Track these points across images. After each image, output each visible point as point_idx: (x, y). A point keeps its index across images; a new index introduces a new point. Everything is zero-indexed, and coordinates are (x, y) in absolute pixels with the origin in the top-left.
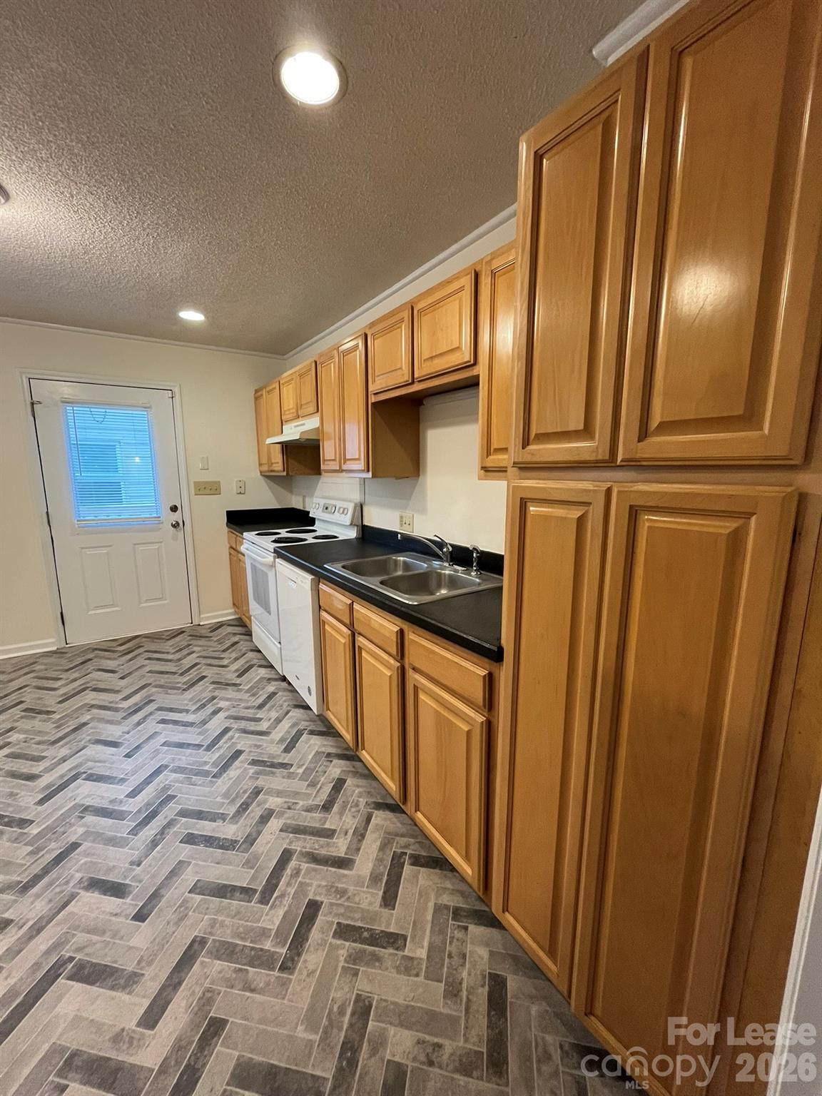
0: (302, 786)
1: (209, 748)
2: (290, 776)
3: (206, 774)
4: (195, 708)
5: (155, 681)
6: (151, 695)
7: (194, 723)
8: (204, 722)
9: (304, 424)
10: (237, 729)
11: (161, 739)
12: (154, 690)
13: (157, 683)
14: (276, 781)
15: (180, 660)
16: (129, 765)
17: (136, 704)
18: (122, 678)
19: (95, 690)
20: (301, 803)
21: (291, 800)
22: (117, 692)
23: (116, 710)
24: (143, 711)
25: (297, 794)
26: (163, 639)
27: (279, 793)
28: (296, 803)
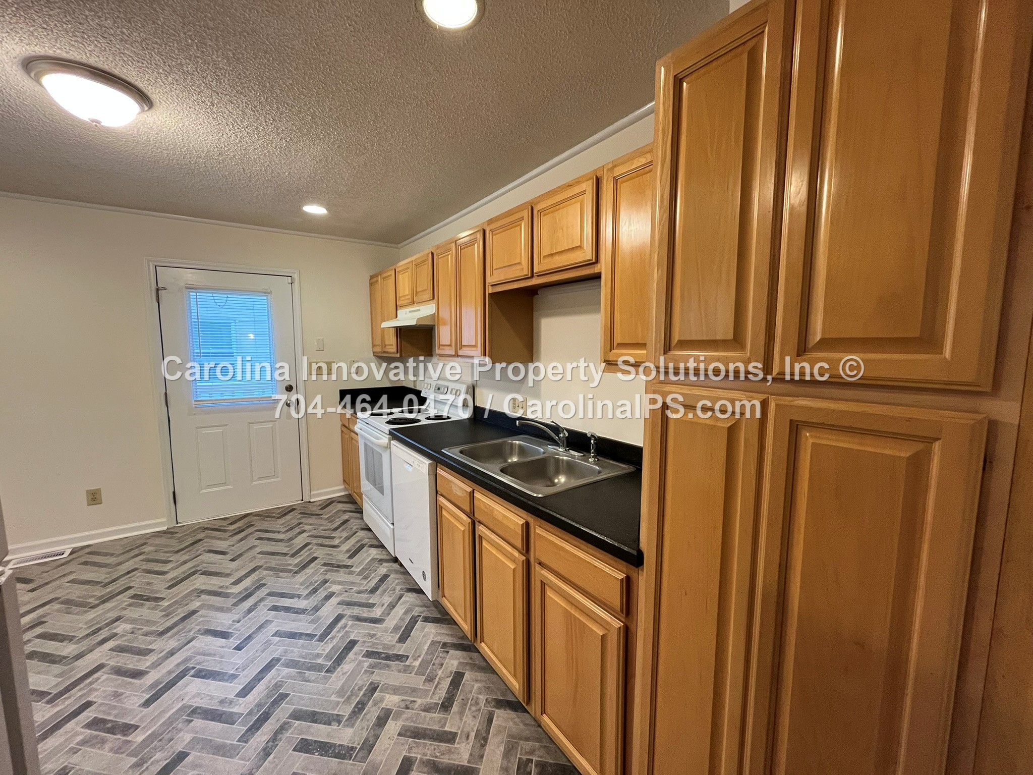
0: (418, 681)
1: (322, 638)
2: (407, 670)
3: (318, 668)
4: (306, 592)
5: (266, 563)
6: (262, 579)
7: (306, 610)
8: (316, 609)
9: (419, 310)
10: (350, 616)
11: (272, 628)
12: (266, 572)
13: (268, 565)
14: (391, 676)
15: (291, 539)
16: (239, 659)
17: (246, 589)
18: (233, 560)
19: (205, 573)
20: (419, 701)
21: (408, 698)
22: (228, 575)
23: (226, 595)
24: (253, 596)
25: (414, 691)
26: (274, 517)
27: (396, 690)
28: (414, 701)
